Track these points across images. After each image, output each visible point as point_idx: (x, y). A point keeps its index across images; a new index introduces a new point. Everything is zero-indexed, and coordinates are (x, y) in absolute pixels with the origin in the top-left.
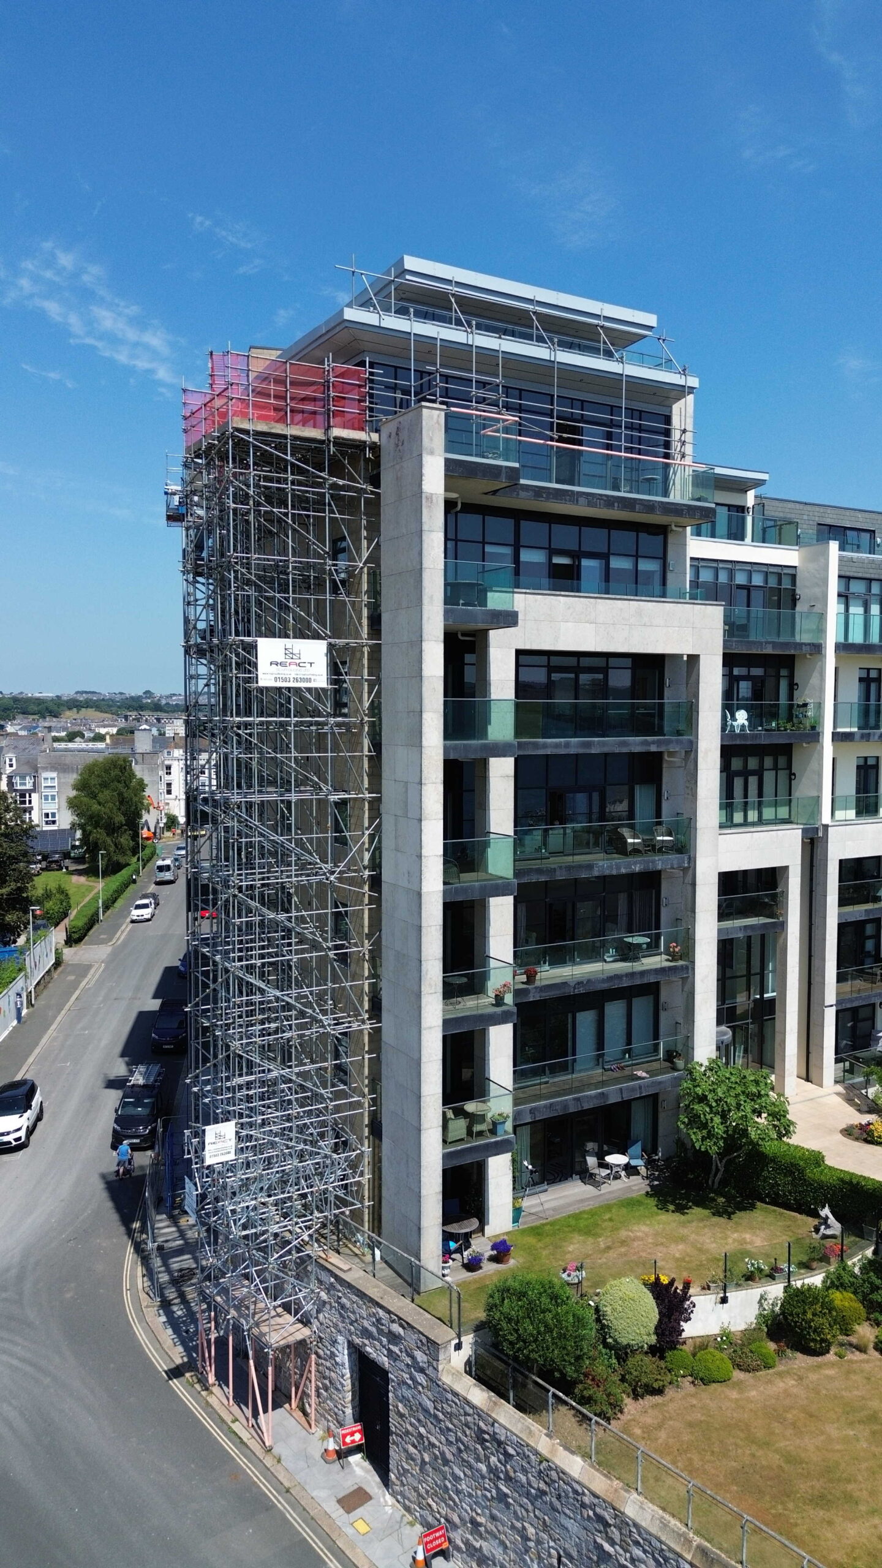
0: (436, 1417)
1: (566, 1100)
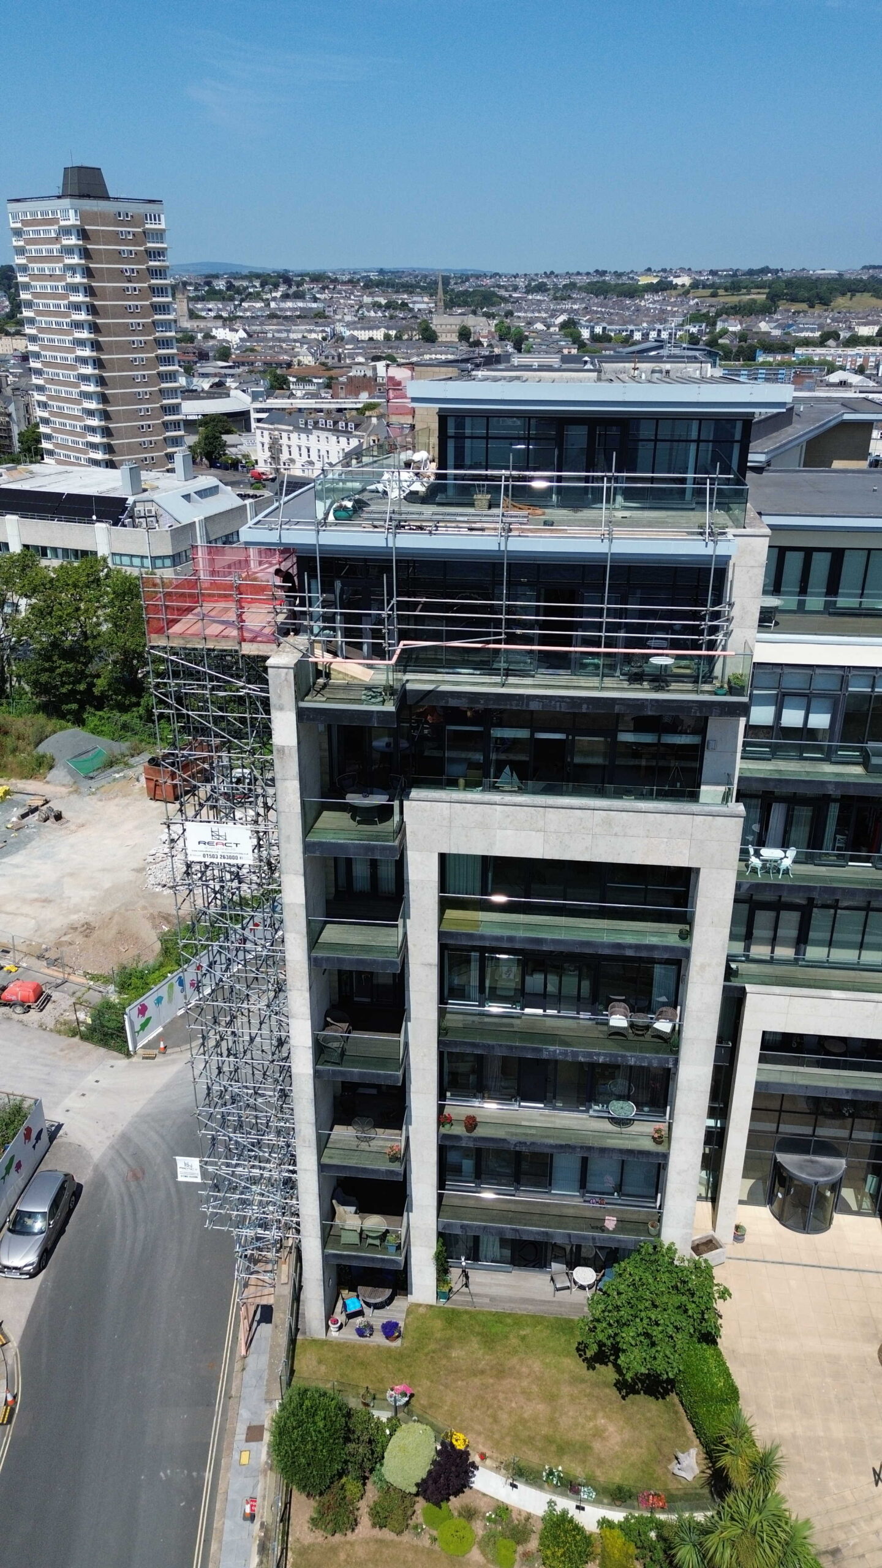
1: (503, 1228)
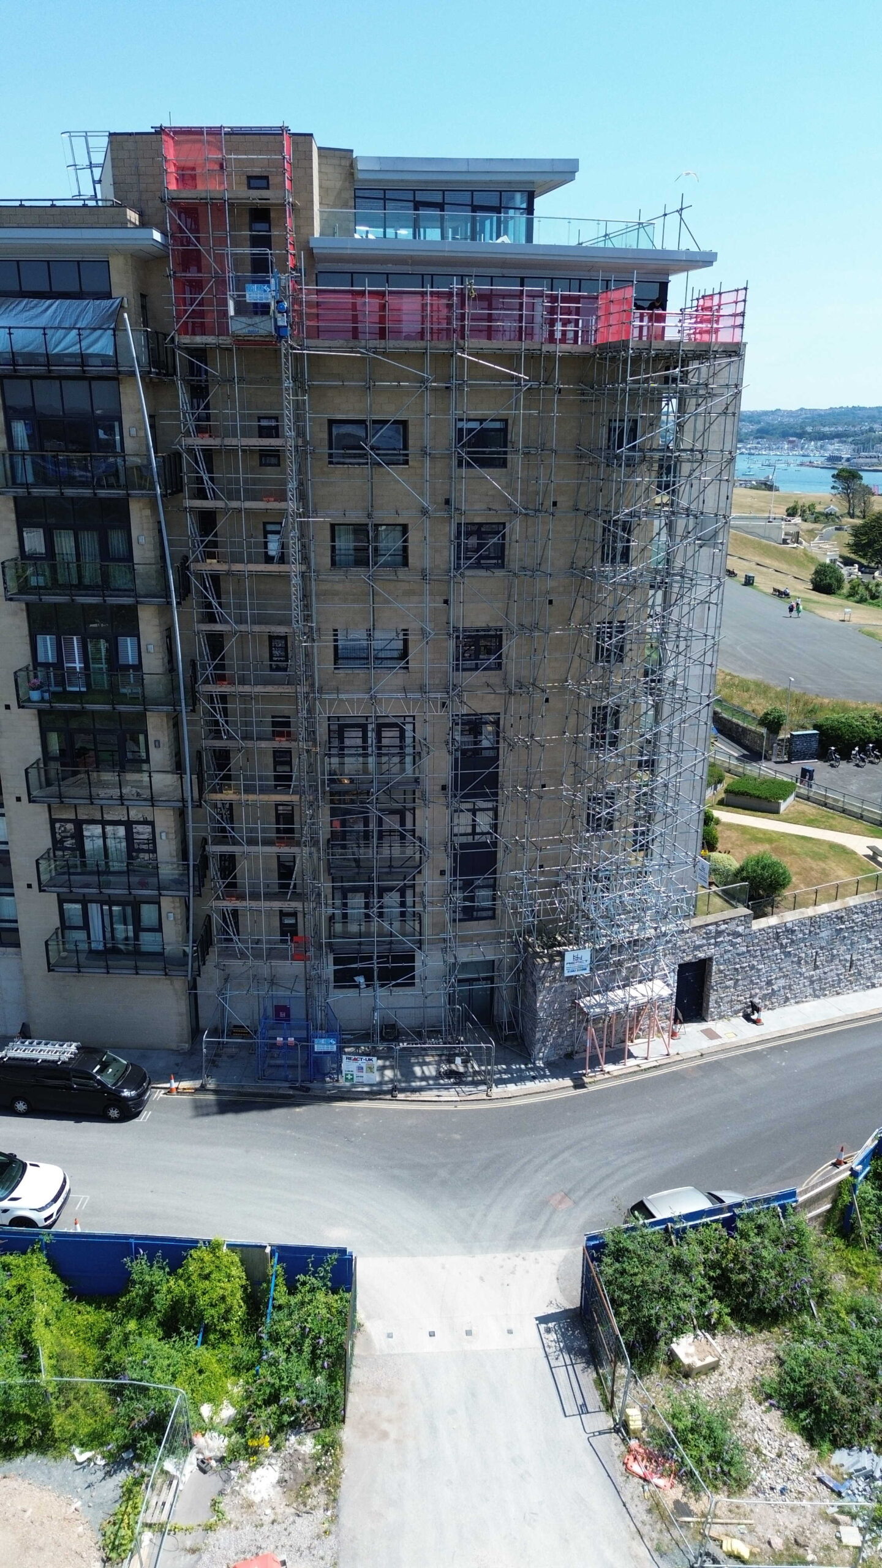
0: (748, 951)
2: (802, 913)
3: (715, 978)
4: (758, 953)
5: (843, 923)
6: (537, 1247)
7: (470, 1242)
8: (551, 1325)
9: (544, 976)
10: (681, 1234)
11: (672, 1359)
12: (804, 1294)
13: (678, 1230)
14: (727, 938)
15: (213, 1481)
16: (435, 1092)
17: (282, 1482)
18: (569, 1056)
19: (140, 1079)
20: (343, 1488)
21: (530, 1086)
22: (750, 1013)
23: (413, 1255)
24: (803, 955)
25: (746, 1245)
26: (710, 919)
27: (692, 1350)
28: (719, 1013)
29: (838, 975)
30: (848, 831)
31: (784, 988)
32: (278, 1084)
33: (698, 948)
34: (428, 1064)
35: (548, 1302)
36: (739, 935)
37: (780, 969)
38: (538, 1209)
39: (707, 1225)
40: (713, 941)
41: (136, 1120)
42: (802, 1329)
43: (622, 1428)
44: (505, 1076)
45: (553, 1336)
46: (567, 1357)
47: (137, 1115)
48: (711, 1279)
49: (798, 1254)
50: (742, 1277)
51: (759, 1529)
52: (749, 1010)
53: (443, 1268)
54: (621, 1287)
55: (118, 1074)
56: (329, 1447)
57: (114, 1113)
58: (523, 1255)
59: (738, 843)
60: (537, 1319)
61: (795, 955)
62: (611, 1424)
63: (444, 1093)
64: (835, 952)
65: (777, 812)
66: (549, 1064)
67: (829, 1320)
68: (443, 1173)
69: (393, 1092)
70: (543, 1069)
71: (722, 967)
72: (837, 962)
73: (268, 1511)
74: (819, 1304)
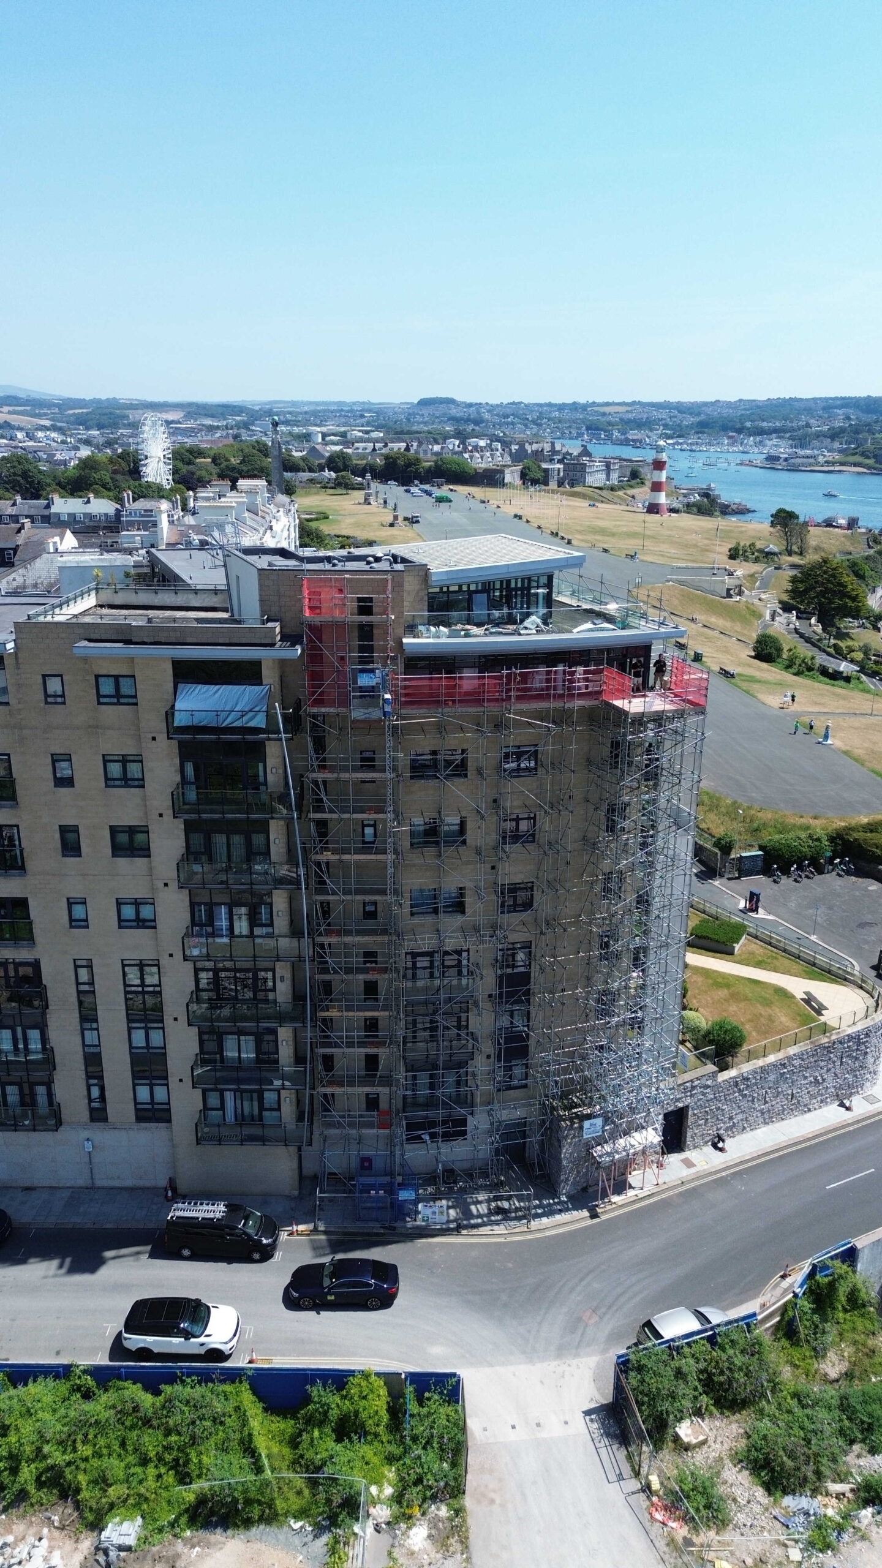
2: (755, 1064)
3: (691, 1120)
4: (723, 1098)
5: (785, 1068)
6: (577, 1355)
7: (530, 1352)
8: (593, 1417)
9: (567, 1136)
10: (678, 1349)
11: (677, 1439)
12: (762, 1386)
13: (678, 1347)
14: (699, 1090)
15: (385, 1538)
16: (489, 1228)
17: (430, 1536)
18: (585, 1189)
19: (271, 1228)
20: (471, 1538)
21: (559, 1218)
22: (717, 1144)
23: (491, 1365)
24: (756, 1095)
25: (724, 1357)
26: (687, 1077)
27: (689, 1431)
28: (694, 1145)
29: (782, 1106)
30: (787, 972)
31: (742, 1120)
32: (371, 1225)
33: (678, 1100)
34: (480, 1202)
35: (589, 1399)
36: (707, 1087)
37: (739, 1107)
38: (575, 1324)
39: (696, 1342)
40: (689, 1094)
41: (272, 1260)
42: (761, 1412)
43: (647, 1489)
44: (539, 1211)
45: (595, 1425)
46: (606, 1440)
47: (272, 1256)
48: (700, 1380)
49: (758, 1359)
50: (722, 1379)
51: (738, 1554)
52: (716, 1140)
53: (514, 1375)
54: (642, 1393)
55: (258, 1225)
56: (458, 1512)
57: (256, 1256)
58: (568, 1362)
59: (703, 988)
60: (583, 1412)
61: (750, 1096)
62: (639, 1486)
63: (495, 1227)
64: (780, 1089)
65: (732, 953)
66: (571, 1198)
67: (779, 1404)
68: (504, 1297)
69: (458, 1229)
70: (566, 1203)
71: (696, 1112)
72: (781, 1096)
73: (425, 1557)
74: (773, 1391)
